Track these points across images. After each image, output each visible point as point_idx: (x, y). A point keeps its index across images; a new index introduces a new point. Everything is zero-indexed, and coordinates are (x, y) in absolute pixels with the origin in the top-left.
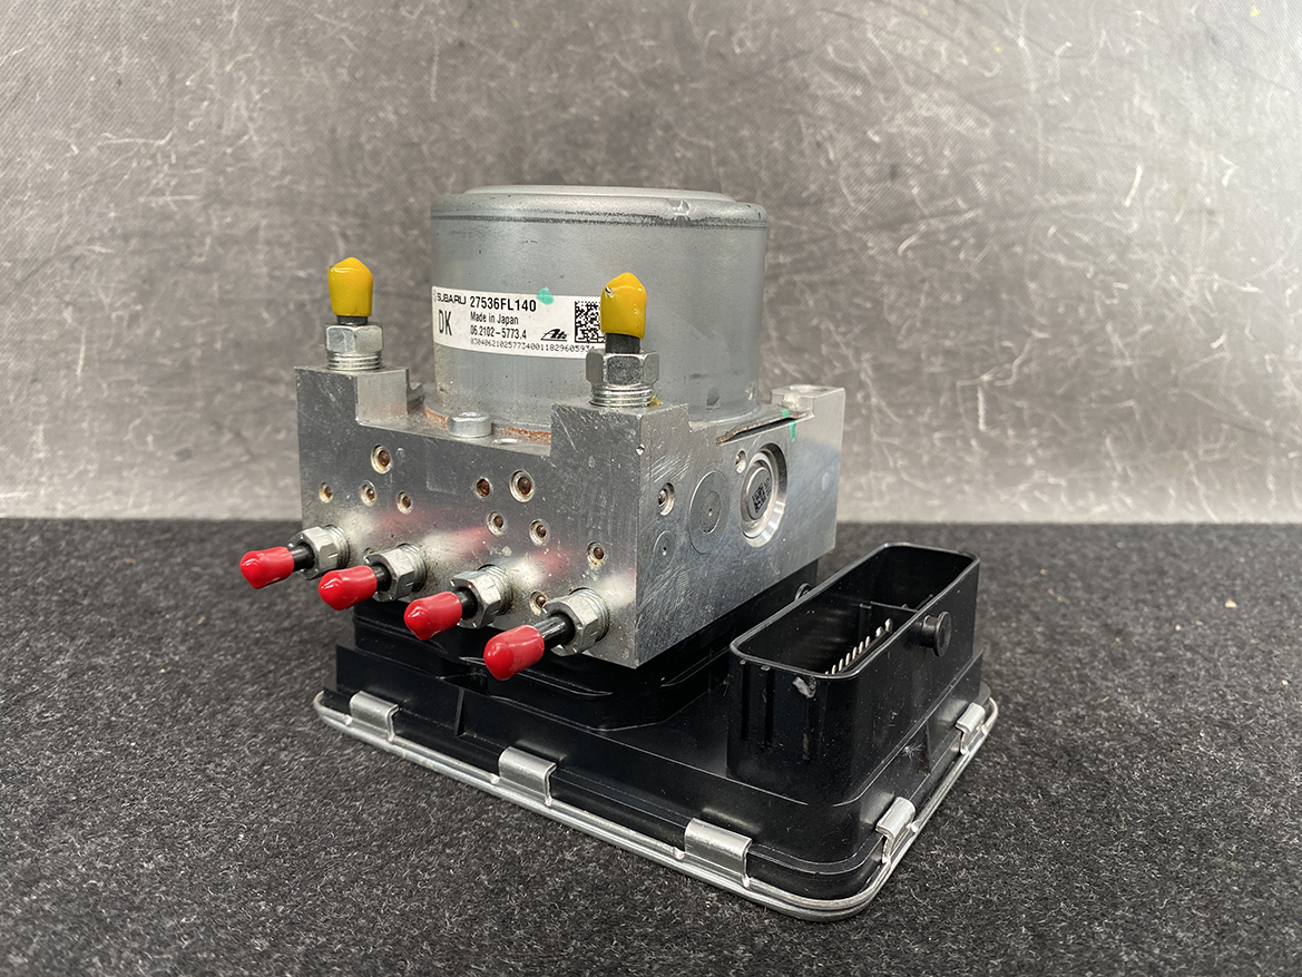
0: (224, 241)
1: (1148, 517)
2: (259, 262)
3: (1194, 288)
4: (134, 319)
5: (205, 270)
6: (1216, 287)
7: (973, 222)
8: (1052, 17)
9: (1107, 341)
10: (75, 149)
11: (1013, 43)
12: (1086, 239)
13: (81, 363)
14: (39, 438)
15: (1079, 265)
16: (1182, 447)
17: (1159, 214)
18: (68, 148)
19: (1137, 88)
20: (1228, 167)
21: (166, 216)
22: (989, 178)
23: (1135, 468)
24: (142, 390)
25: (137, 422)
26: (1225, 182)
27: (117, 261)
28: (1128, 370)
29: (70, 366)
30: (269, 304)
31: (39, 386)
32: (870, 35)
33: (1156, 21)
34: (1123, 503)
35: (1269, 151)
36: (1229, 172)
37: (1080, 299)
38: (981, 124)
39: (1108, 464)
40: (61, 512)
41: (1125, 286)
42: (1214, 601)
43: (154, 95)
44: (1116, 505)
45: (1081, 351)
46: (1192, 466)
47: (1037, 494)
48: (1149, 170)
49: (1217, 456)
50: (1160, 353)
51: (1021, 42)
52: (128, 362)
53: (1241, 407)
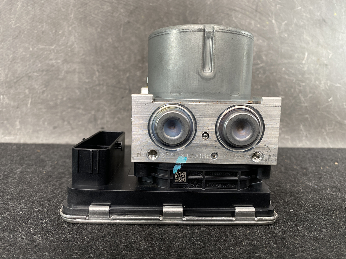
0: (67, 72)
1: (313, 146)
2: (76, 78)
3: (323, 85)
4: (43, 92)
5: (62, 79)
6: (329, 84)
7: (262, 67)
8: (281, 15)
9: (300, 99)
10: (31, 49)
11: (271, 21)
12: (293, 71)
13: (29, 103)
14: (18, 123)
15: (291, 78)
16: (322, 128)
17: (312, 65)
18: (29, 49)
19: (305, 33)
20: (330, 54)
21: (53, 66)
22: (266, 55)
23: (309, 134)
24: (44, 110)
25: (43, 119)
26: (330, 57)
27: (40, 77)
28: (306, 107)
29: (26, 104)
30: (78, 88)
31: (18, 109)
32: (234, 19)
33: (309, 16)
34: (306, 143)
35: (341, 50)
36: (331, 55)
37: (292, 87)
38: (264, 41)
39: (302, 132)
40: (22, 141)
41: (304, 84)
42: (332, 163)
43: (51, 35)
44: (305, 144)
45: (293, 101)
46: (325, 133)
47: (283, 141)
48: (309, 54)
49: (332, 130)
50: (314, 102)
51: (274, 21)
52: (42, 103)
53: (338, 117)
